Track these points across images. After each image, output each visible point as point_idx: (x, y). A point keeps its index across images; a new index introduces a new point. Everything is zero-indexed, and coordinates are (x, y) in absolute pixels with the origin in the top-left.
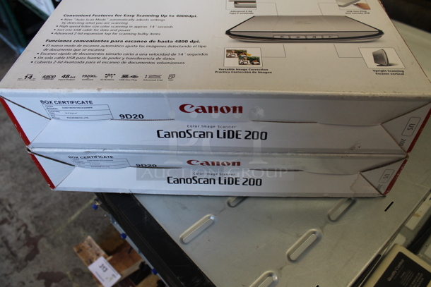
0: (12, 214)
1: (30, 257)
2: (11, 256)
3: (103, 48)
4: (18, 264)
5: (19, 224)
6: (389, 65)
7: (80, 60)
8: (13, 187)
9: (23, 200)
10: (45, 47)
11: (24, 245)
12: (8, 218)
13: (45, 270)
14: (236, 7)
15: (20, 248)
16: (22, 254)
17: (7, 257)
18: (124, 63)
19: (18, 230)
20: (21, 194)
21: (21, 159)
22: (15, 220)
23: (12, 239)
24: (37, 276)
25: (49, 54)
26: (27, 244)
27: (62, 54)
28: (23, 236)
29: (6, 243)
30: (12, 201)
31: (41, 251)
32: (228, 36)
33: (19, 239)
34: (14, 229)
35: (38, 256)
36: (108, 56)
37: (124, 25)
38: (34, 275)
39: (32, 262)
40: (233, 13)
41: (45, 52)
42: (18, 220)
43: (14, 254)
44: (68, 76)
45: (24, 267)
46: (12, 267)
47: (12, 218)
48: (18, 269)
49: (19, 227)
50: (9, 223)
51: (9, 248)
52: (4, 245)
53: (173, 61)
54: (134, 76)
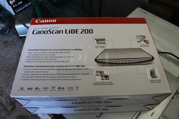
0: (2, 92)
1: (13, 109)
2: (5, 110)
3: (47, 71)
4: (8, 113)
5: (6, 96)
6: (156, 77)
7: (40, 78)
8: (1, 80)
9: (7, 85)
10: (24, 70)
11: (10, 105)
12: (1, 94)
13: (20, 115)
14: (98, 43)
15: (8, 106)
16: (9, 108)
17: (3, 110)
18: (58, 80)
19: (6, 98)
20: (5, 83)
21: (3, 67)
22: (4, 94)
23: (4, 102)
24: (17, 117)
25: (27, 75)
26: (11, 104)
27: (32, 75)
28: (9, 101)
29: (2, 104)
30: (2, 86)
31: (17, 107)
32: (95, 62)
33: (7, 102)
34: (4, 98)
35: (16, 109)
36: (51, 76)
37: (54, 56)
38: (15, 117)
39: (14, 111)
40: (96, 47)
41: (25, 73)
42: (5, 94)
43: (6, 109)
44: (37, 88)
45: (11, 114)
46: (6, 114)
47: (3, 93)
48: (9, 115)
49: (6, 97)
50: (2, 96)
51: (4, 106)
52: (1, 105)
53: (77, 78)
54: (63, 88)
